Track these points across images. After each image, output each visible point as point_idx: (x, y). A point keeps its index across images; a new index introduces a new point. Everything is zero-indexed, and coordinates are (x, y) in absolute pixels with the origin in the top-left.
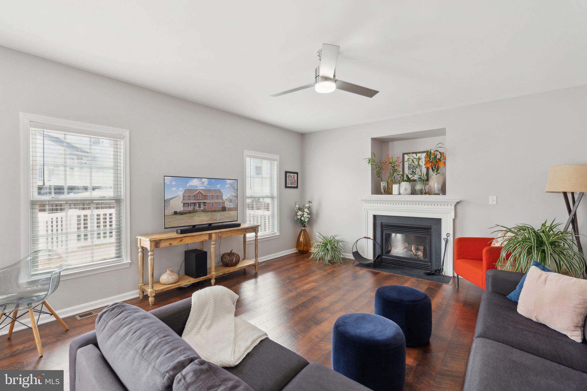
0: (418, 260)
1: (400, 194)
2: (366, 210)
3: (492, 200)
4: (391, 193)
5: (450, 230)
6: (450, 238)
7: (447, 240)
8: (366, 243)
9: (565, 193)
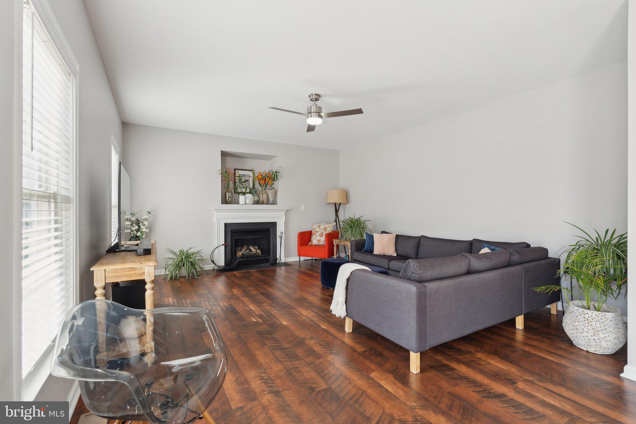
0: (259, 256)
1: (246, 204)
2: (217, 219)
3: (302, 208)
4: (238, 203)
5: (283, 230)
6: (283, 236)
7: (281, 237)
8: (219, 251)
9: (335, 203)
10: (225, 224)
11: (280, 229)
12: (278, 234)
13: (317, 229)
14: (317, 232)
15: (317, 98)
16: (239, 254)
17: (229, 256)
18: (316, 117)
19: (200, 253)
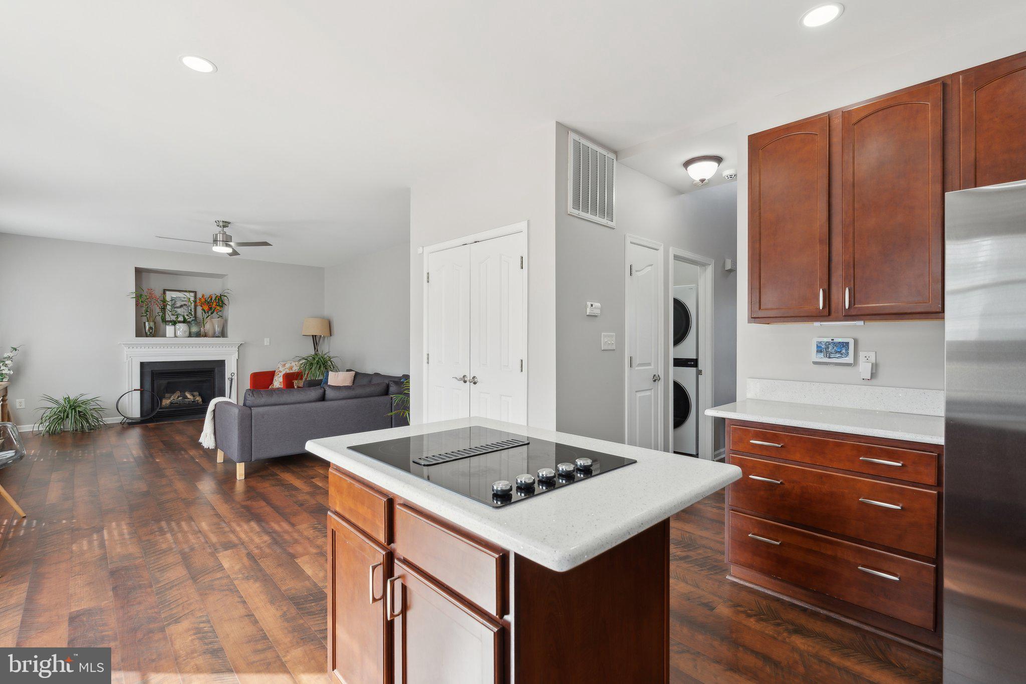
0: (197, 405)
1: (176, 336)
2: (128, 357)
3: (267, 342)
4: (164, 336)
5: (234, 370)
6: (235, 378)
7: (232, 379)
8: (131, 397)
9: (313, 336)
10: (142, 364)
11: (230, 369)
12: (228, 375)
13: (281, 369)
14: (280, 372)
15: (226, 224)
16: (166, 402)
17: (148, 406)
18: (223, 246)
19: (98, 400)
